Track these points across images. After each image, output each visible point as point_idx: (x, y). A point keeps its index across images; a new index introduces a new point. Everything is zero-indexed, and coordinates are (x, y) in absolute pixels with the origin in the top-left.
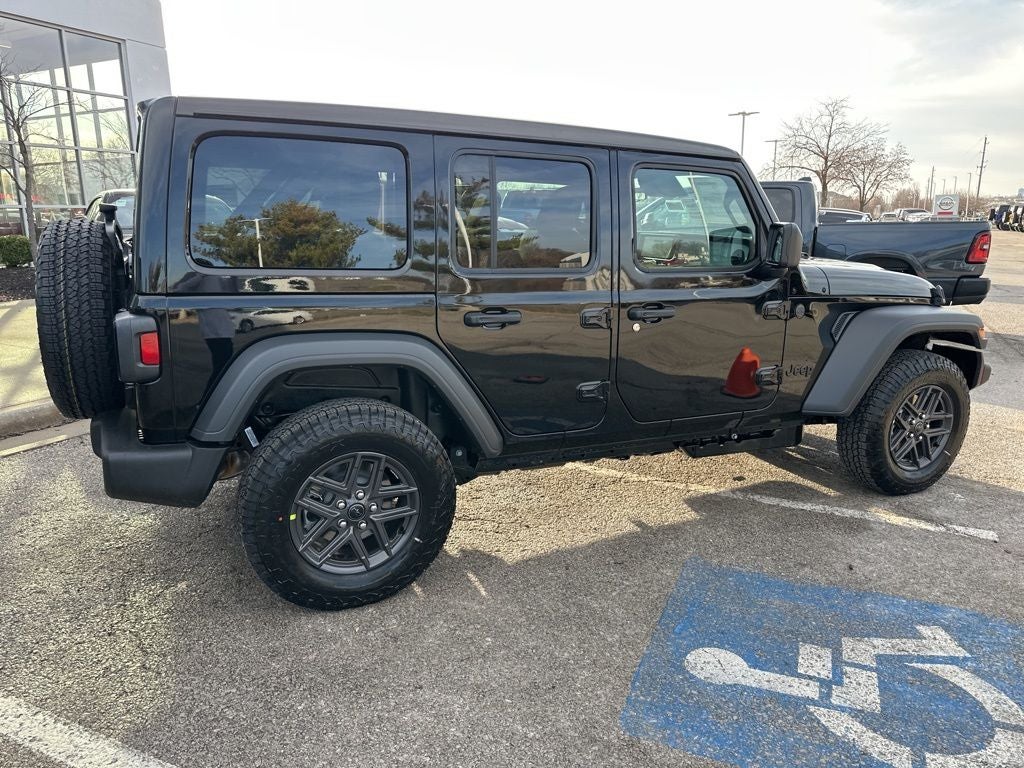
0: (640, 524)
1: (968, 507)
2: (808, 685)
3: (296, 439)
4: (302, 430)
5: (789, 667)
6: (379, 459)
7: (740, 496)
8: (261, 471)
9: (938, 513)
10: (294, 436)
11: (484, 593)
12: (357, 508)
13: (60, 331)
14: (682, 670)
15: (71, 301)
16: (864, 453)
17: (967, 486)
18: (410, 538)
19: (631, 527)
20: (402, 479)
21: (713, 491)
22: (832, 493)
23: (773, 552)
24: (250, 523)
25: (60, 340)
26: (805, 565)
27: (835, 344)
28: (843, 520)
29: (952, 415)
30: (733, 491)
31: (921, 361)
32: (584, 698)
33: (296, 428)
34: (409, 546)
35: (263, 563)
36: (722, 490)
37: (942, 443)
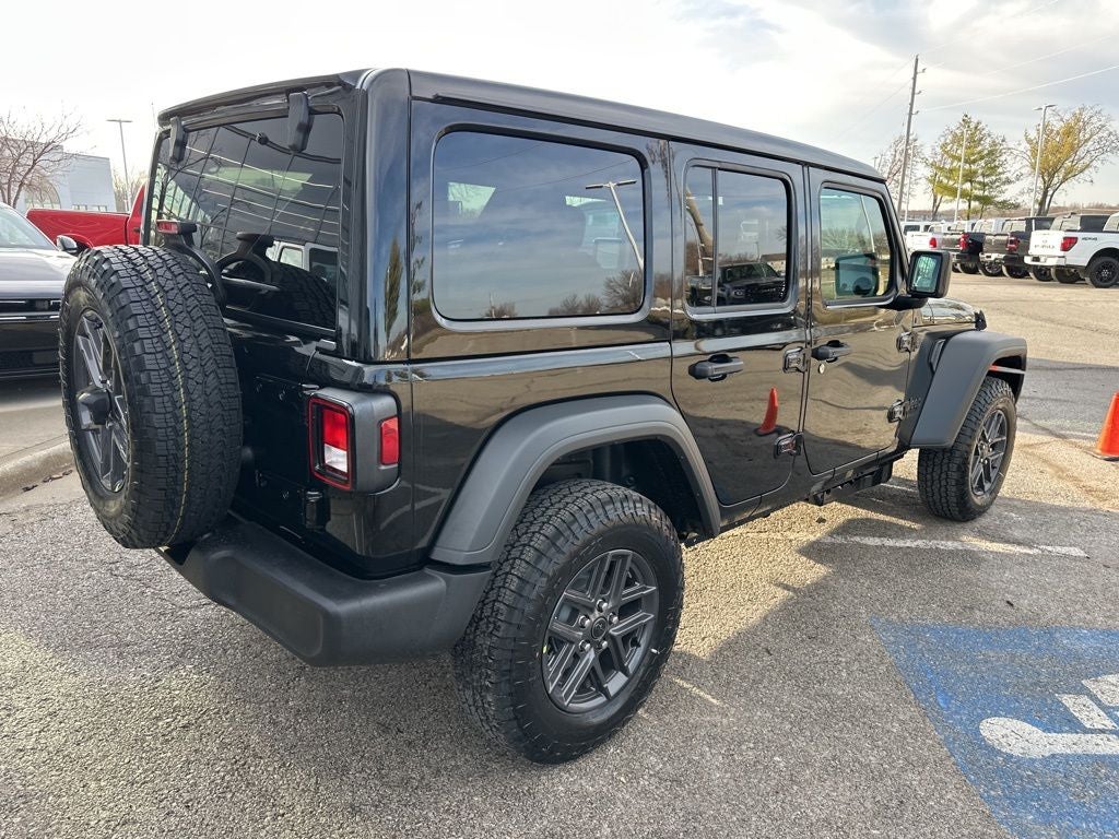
0: (787, 587)
1: (1033, 525)
2: (1108, 740)
3: (554, 544)
4: (559, 533)
5: (1074, 725)
6: (624, 557)
7: (839, 540)
8: (519, 593)
9: (1017, 534)
10: (552, 541)
11: (714, 701)
12: (600, 623)
13: (178, 419)
14: (992, 751)
15: (191, 375)
16: (953, 483)
17: (1011, 504)
18: (647, 651)
19: (781, 594)
20: (639, 576)
21: (812, 538)
22: (916, 526)
23: (932, 598)
24: (505, 667)
25: (178, 433)
26: (971, 608)
27: (933, 373)
28: (953, 553)
29: (1005, 438)
30: (831, 534)
31: (994, 386)
32: (943, 808)
33: (549, 530)
34: (646, 661)
35: (516, 718)
36: (819, 535)
37: (997, 465)
